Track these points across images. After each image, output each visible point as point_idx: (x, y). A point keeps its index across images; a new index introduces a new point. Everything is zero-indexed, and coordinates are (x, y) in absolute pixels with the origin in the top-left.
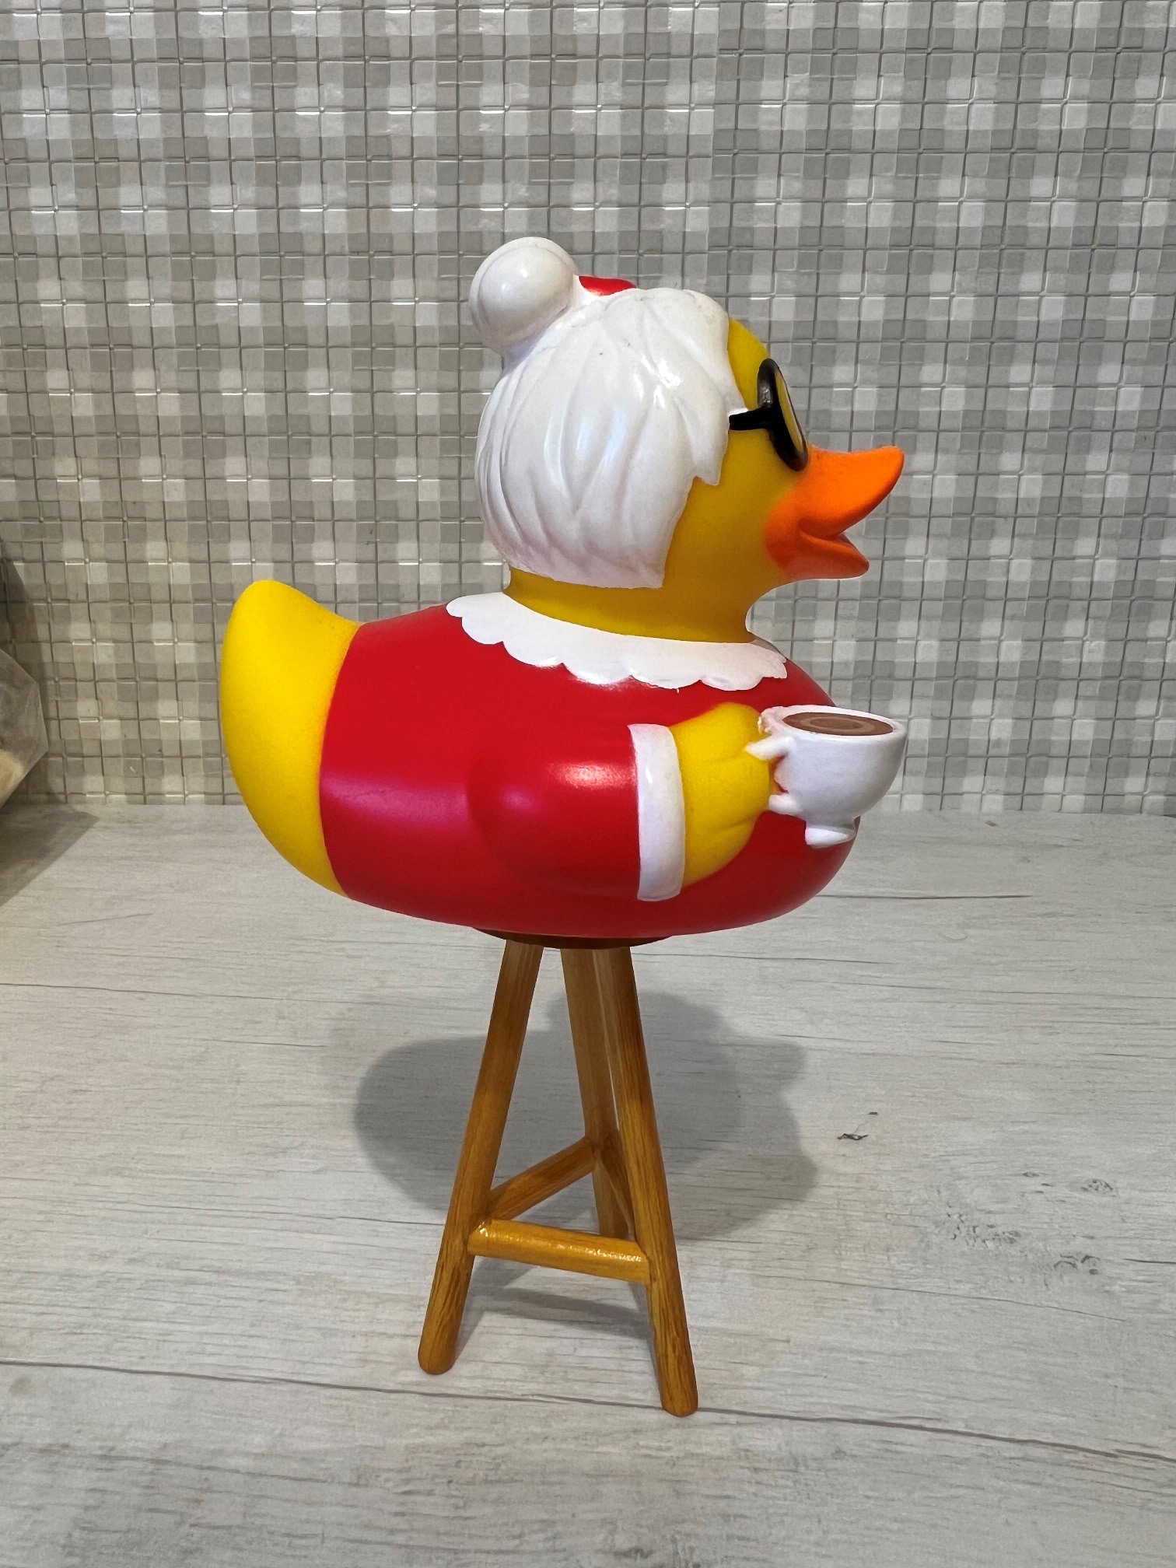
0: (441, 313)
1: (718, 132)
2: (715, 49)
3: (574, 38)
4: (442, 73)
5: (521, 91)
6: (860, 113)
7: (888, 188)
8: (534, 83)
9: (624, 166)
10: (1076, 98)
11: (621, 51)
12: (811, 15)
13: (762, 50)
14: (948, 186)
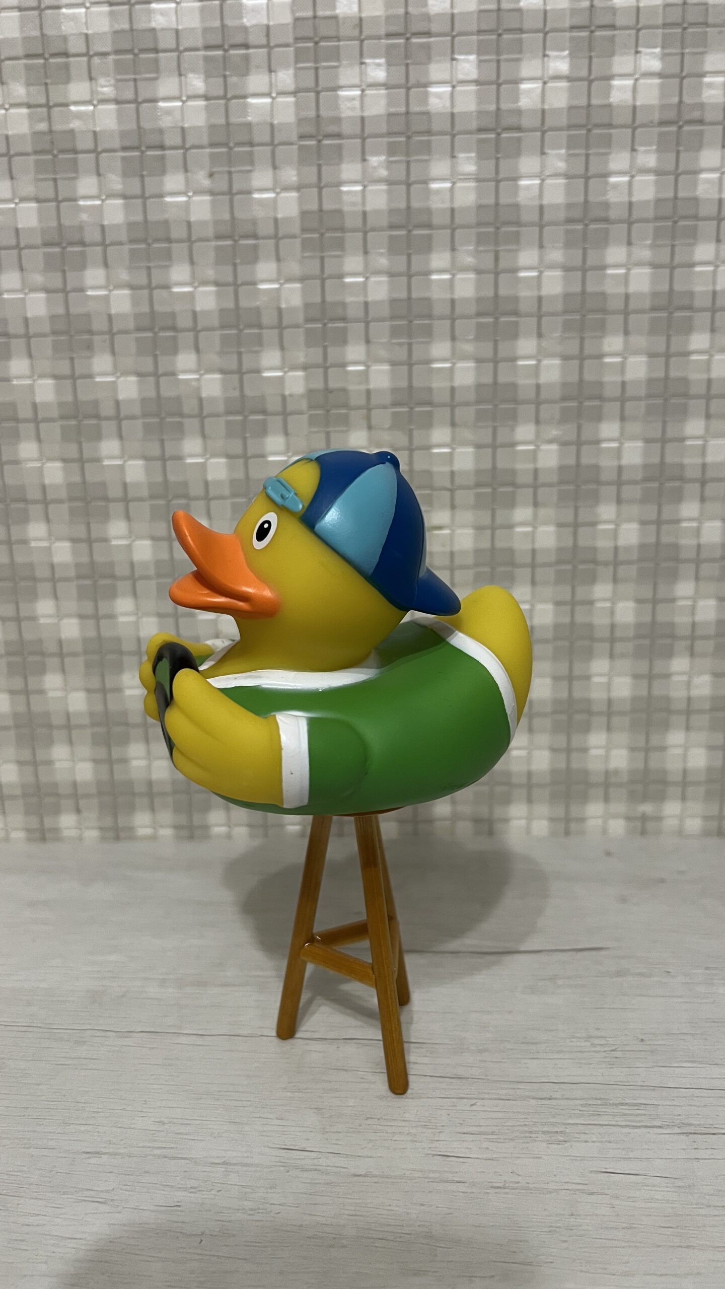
0: (58, 390)
1: (304, 214)
2: (294, 138)
3: (161, 131)
4: (40, 167)
5: (115, 182)
6: (438, 192)
7: (470, 260)
8: (125, 174)
9: (217, 248)
10: (645, 171)
11: (205, 140)
12: (383, 102)
13: (339, 136)
14: (527, 257)
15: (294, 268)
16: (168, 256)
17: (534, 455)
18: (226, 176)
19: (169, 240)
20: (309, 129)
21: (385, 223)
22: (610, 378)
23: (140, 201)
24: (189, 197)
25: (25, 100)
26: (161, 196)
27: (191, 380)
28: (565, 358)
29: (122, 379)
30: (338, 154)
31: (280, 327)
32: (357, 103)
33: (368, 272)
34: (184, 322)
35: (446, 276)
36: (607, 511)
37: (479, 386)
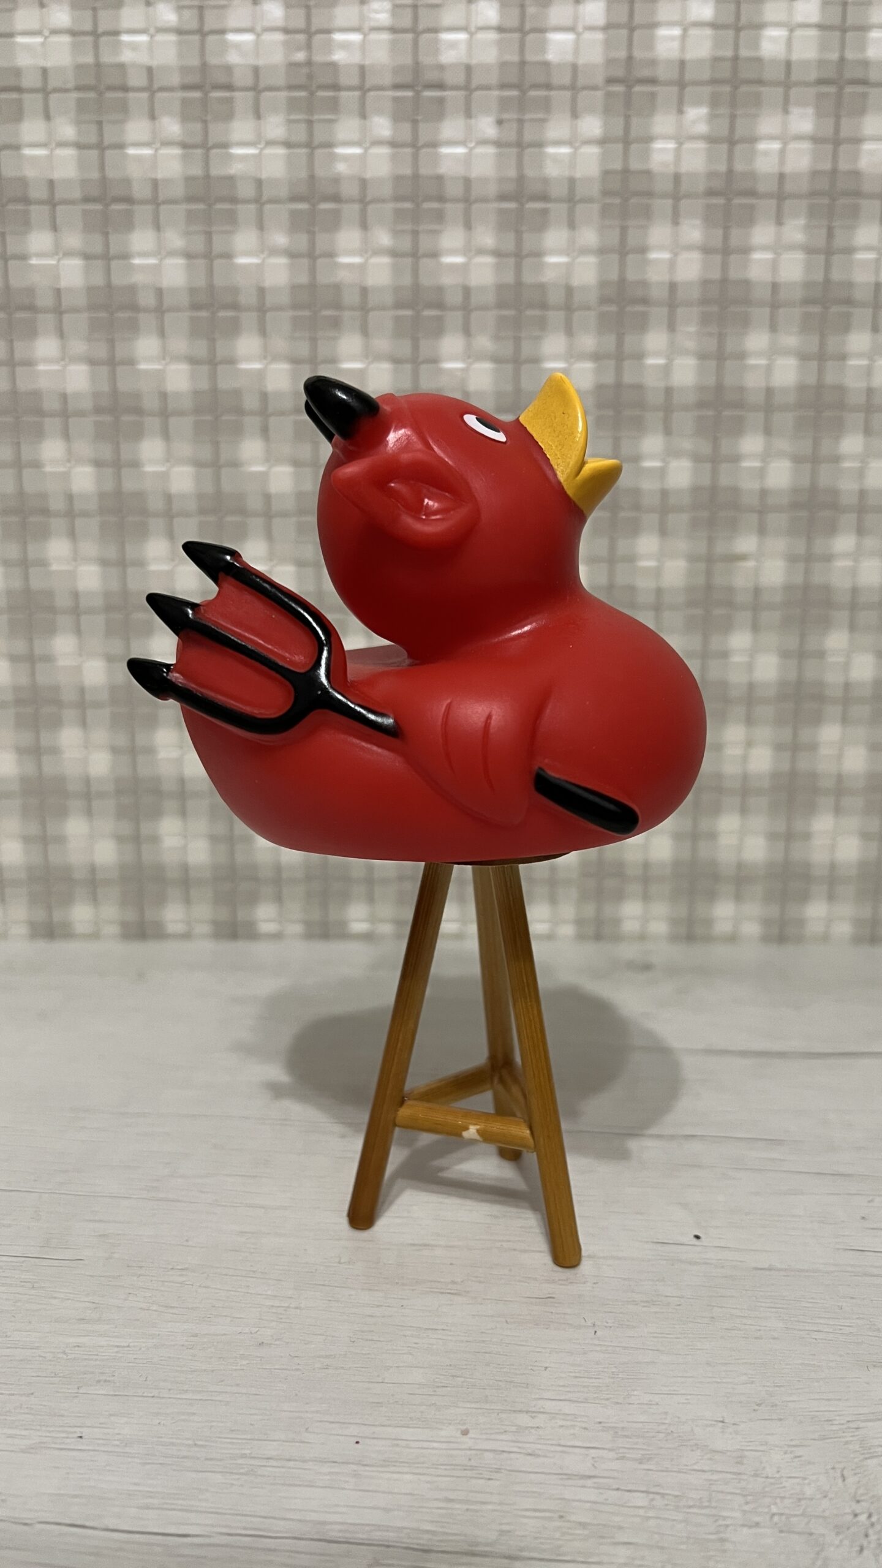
15: (589, 236)
16: (439, 217)
18: (515, 125)
19: (441, 199)
20: (620, 73)
21: (701, 187)
23: (408, 150)
24: (471, 149)
25: (280, 23)
26: (434, 145)
27: (457, 369)
29: (372, 366)
30: (651, 104)
31: (568, 307)
32: (676, 45)
33: (677, 248)
34: (454, 298)
35: (768, 256)
37: (801, 388)
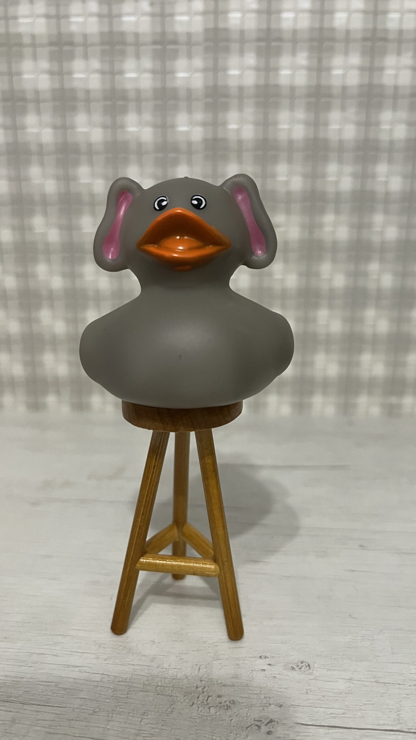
1: (207, 30)
5: (93, 7)
6: (286, 19)
7: (304, 62)
9: (154, 50)
14: (338, 61)
17: (337, 183)
22: (384, 137)
28: (358, 124)
36: (378, 219)
